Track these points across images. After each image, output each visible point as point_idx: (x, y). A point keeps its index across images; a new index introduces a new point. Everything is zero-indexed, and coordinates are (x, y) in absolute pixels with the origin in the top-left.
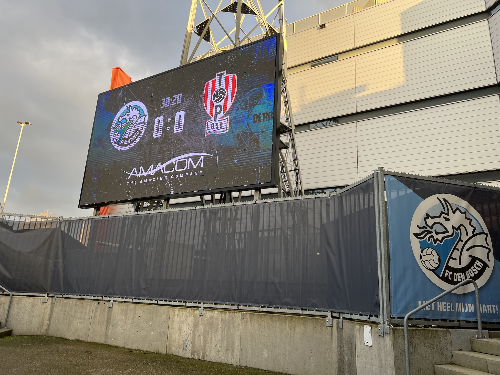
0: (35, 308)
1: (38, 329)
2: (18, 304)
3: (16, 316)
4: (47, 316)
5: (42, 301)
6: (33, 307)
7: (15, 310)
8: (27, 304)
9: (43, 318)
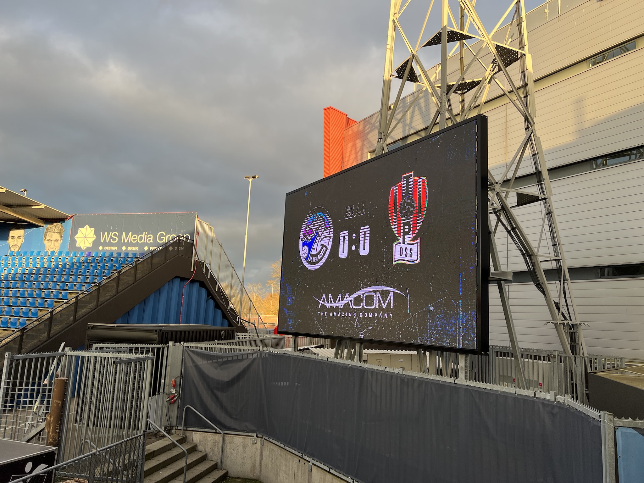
0: (246, 449)
1: (251, 471)
2: (230, 443)
3: (230, 456)
4: (258, 459)
5: (251, 441)
6: (244, 447)
7: (228, 450)
8: (239, 444)
9: (255, 460)
